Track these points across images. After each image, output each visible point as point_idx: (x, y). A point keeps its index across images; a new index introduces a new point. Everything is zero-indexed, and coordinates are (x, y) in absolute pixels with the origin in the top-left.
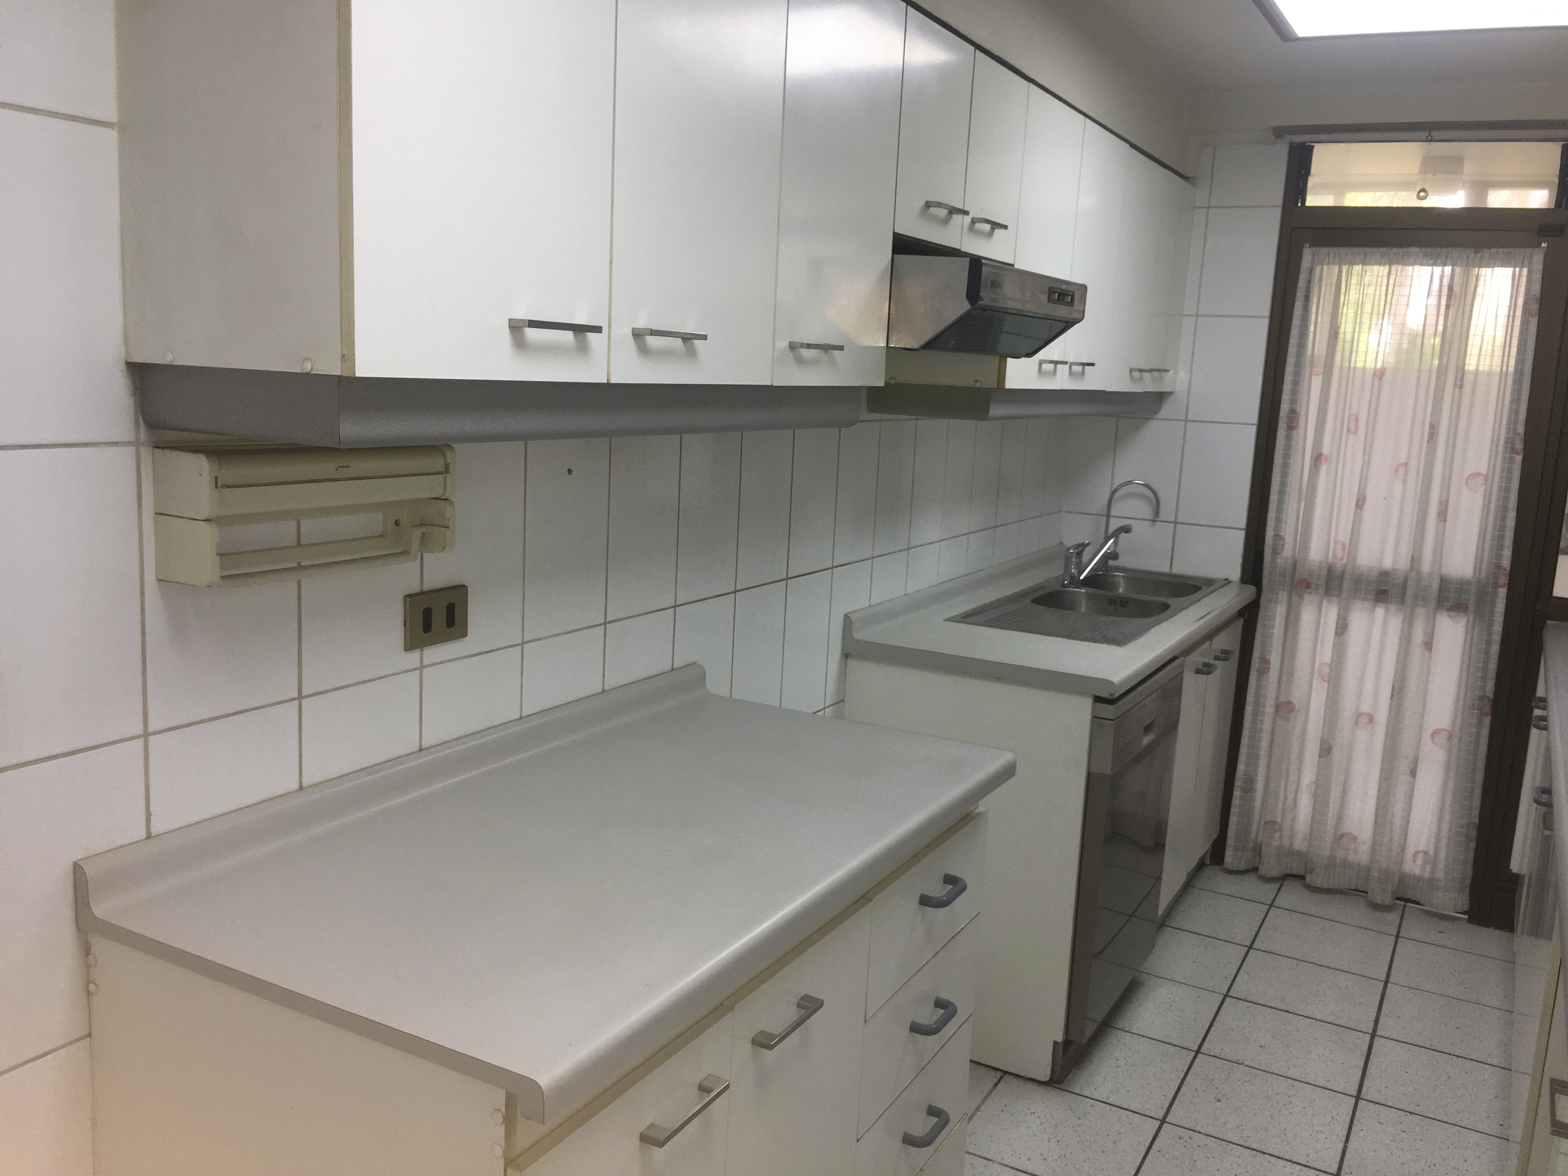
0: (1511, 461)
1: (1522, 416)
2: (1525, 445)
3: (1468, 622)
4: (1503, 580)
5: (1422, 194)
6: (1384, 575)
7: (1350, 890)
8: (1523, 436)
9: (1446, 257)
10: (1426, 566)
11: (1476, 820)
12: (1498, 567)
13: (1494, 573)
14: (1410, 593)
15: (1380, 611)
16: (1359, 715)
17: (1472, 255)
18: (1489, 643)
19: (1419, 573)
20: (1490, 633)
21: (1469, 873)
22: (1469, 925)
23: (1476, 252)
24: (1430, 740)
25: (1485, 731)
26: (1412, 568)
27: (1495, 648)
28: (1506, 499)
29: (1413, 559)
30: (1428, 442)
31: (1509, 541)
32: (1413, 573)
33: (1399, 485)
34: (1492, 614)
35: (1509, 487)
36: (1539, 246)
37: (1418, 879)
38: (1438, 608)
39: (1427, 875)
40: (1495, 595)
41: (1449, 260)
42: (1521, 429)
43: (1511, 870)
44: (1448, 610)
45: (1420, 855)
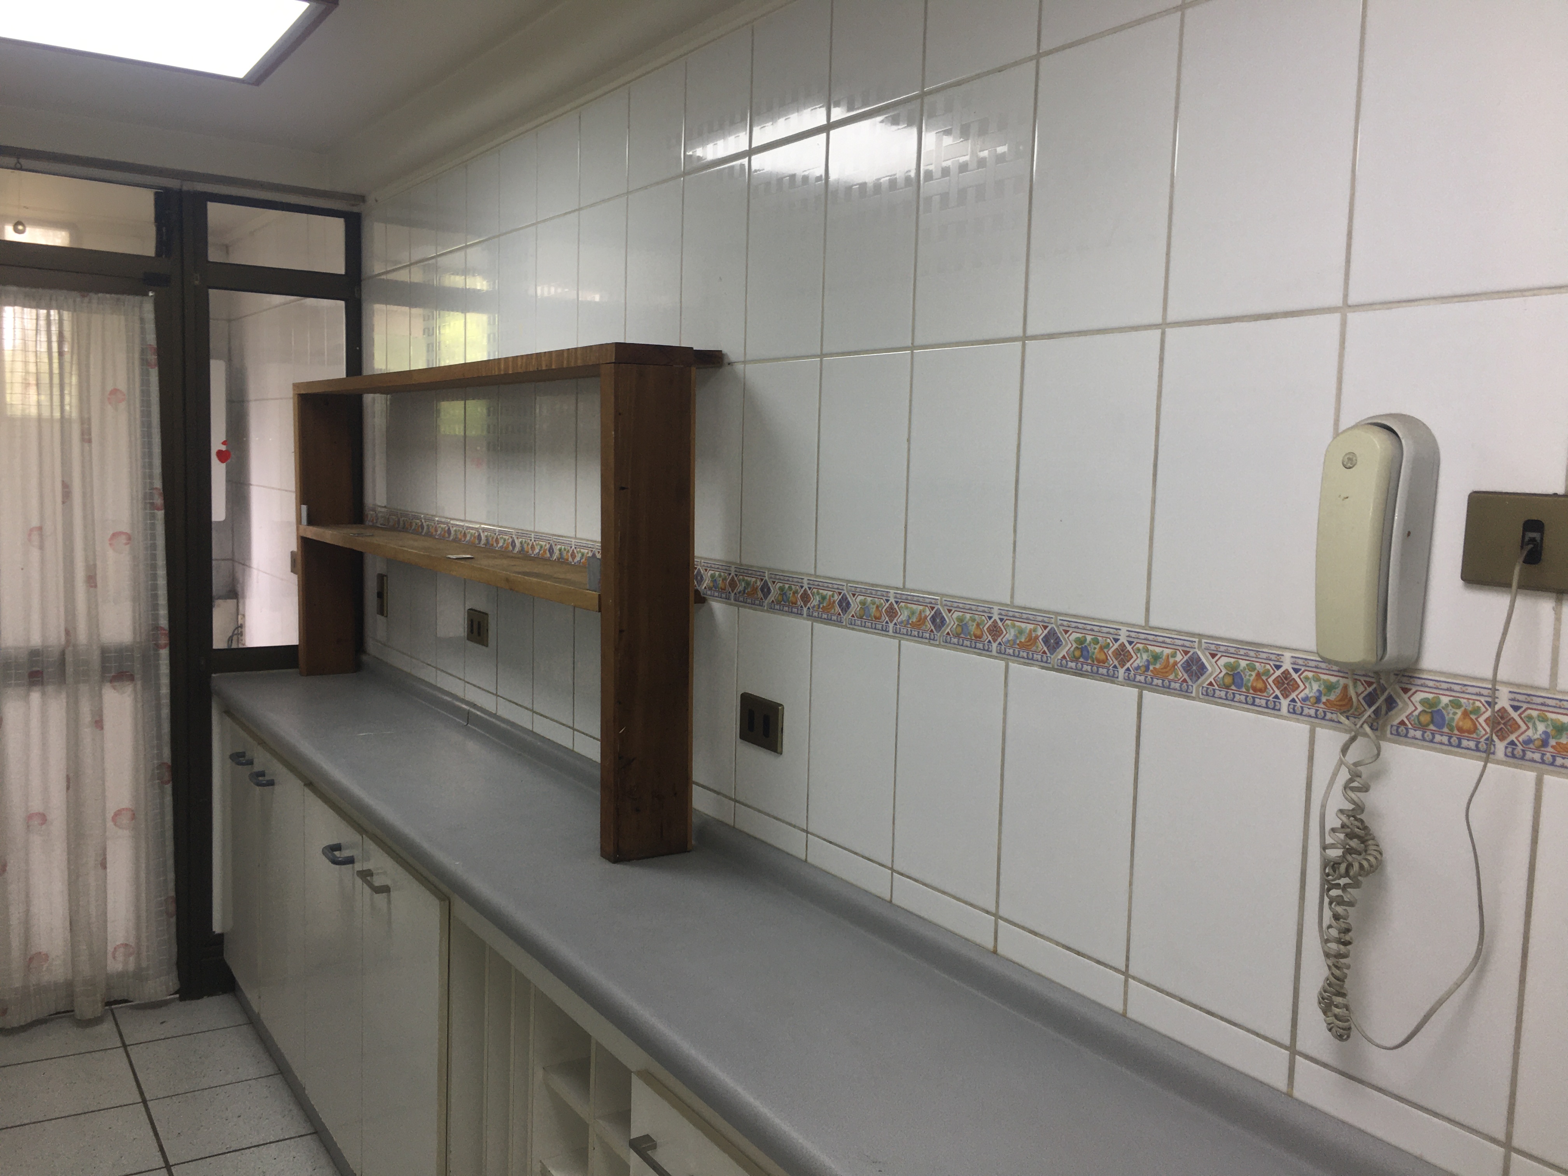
0: (153, 517)
1: (157, 470)
2: (165, 499)
3: (135, 690)
4: (164, 640)
5: (20, 227)
6: (35, 654)
7: (51, 1015)
8: (161, 491)
9: (51, 299)
10: (82, 636)
11: (172, 894)
12: (156, 628)
13: (153, 635)
14: (70, 669)
15: (35, 696)
16: (30, 817)
17: (78, 299)
18: (158, 708)
19: (75, 646)
20: (158, 698)
21: (175, 950)
22: (182, 1003)
23: (83, 296)
24: (112, 823)
25: (169, 799)
26: (68, 641)
27: (166, 712)
28: (154, 557)
29: (67, 632)
30: (63, 503)
31: (163, 601)
32: (70, 648)
33: (35, 554)
34: (157, 677)
35: (155, 544)
36: (147, 295)
37: (121, 975)
38: (103, 681)
39: (131, 967)
40: (157, 657)
41: (54, 303)
42: (158, 484)
43: (214, 932)
44: (111, 681)
45: (122, 950)
